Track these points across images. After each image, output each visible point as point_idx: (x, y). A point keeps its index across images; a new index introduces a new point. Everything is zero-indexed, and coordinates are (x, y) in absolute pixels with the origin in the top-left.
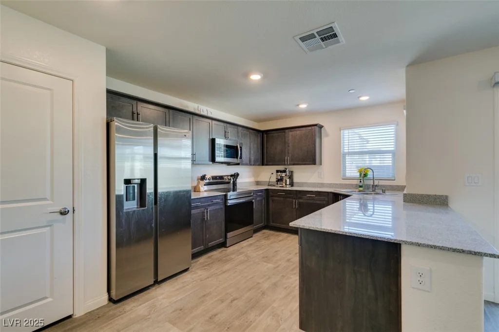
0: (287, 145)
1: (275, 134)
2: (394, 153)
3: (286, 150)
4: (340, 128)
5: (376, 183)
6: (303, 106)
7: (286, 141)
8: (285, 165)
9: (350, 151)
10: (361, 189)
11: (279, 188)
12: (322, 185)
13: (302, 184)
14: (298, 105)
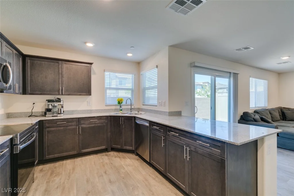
0: (60, 76)
1: (45, 63)
2: (132, 90)
3: (60, 80)
4: (104, 70)
5: (133, 107)
6: (90, 45)
7: (60, 71)
8: (59, 94)
9: (111, 87)
10: (121, 111)
11: (52, 118)
12: (91, 111)
13: (72, 112)
14: (85, 43)
